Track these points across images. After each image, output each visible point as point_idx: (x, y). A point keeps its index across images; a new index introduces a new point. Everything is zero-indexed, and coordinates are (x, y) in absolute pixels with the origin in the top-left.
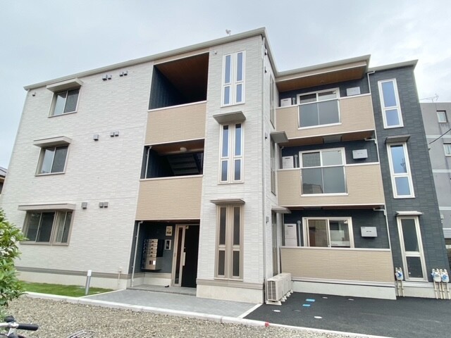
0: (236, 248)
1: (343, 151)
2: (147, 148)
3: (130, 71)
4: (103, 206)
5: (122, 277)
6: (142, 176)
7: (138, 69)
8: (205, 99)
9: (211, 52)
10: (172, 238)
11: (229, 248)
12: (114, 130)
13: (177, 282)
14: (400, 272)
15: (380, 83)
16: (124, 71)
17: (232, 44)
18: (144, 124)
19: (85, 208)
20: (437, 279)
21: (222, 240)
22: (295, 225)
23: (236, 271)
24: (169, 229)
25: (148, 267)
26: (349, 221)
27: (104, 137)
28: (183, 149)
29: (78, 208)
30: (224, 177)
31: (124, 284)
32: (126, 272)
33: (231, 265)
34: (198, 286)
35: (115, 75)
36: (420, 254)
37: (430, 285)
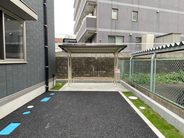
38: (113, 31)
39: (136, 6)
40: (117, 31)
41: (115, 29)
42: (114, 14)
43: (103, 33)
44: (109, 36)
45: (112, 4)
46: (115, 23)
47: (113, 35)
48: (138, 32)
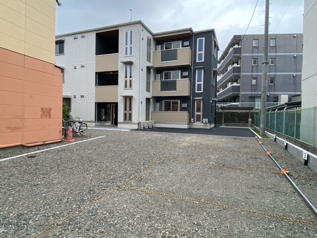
0: (130, 112)
1: (180, 72)
2: (96, 73)
3: (85, 35)
4: (82, 97)
5: (93, 122)
6: (96, 85)
7: (89, 34)
8: (118, 52)
9: (120, 29)
10: (110, 108)
11: (128, 112)
12: (82, 64)
13: (112, 124)
14: (193, 120)
15: (198, 39)
16: (83, 35)
17: (128, 26)
18: (94, 62)
19: (75, 97)
20: (204, 122)
21: (125, 109)
22: (159, 103)
23: (130, 119)
24: (108, 105)
25: (102, 119)
26: (179, 101)
27: (78, 67)
28: (111, 73)
29: (72, 97)
30: (126, 87)
31: (94, 124)
32: (94, 120)
33: (128, 118)
34: (118, 124)
35: (79, 36)
36: (201, 113)
37: (203, 124)
38: (253, 93)
39: (274, 73)
40: (256, 93)
41: (255, 91)
42: (254, 82)
43: (245, 95)
44: (250, 97)
45: (252, 75)
46: (255, 88)
47: (253, 96)
48: (276, 93)
